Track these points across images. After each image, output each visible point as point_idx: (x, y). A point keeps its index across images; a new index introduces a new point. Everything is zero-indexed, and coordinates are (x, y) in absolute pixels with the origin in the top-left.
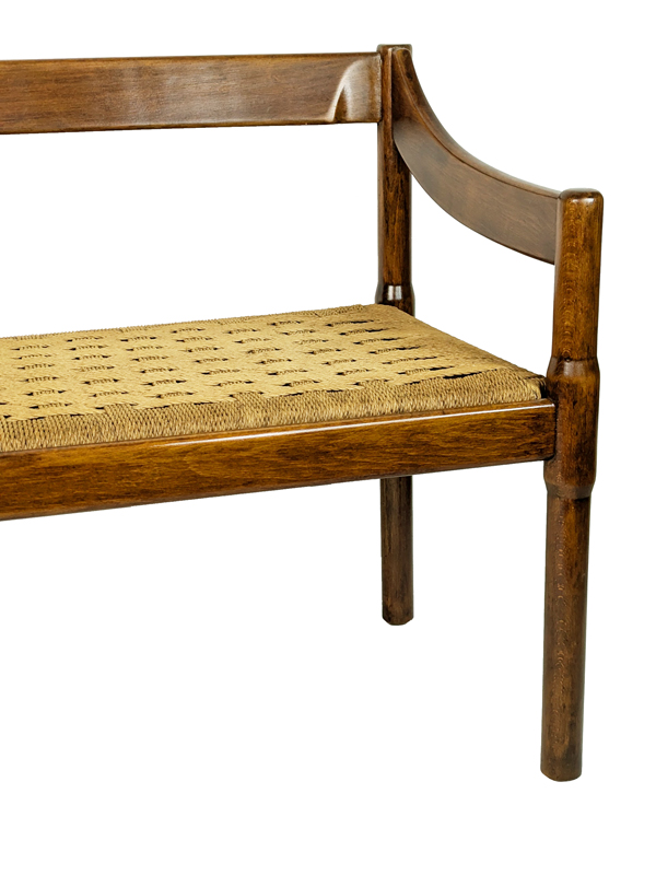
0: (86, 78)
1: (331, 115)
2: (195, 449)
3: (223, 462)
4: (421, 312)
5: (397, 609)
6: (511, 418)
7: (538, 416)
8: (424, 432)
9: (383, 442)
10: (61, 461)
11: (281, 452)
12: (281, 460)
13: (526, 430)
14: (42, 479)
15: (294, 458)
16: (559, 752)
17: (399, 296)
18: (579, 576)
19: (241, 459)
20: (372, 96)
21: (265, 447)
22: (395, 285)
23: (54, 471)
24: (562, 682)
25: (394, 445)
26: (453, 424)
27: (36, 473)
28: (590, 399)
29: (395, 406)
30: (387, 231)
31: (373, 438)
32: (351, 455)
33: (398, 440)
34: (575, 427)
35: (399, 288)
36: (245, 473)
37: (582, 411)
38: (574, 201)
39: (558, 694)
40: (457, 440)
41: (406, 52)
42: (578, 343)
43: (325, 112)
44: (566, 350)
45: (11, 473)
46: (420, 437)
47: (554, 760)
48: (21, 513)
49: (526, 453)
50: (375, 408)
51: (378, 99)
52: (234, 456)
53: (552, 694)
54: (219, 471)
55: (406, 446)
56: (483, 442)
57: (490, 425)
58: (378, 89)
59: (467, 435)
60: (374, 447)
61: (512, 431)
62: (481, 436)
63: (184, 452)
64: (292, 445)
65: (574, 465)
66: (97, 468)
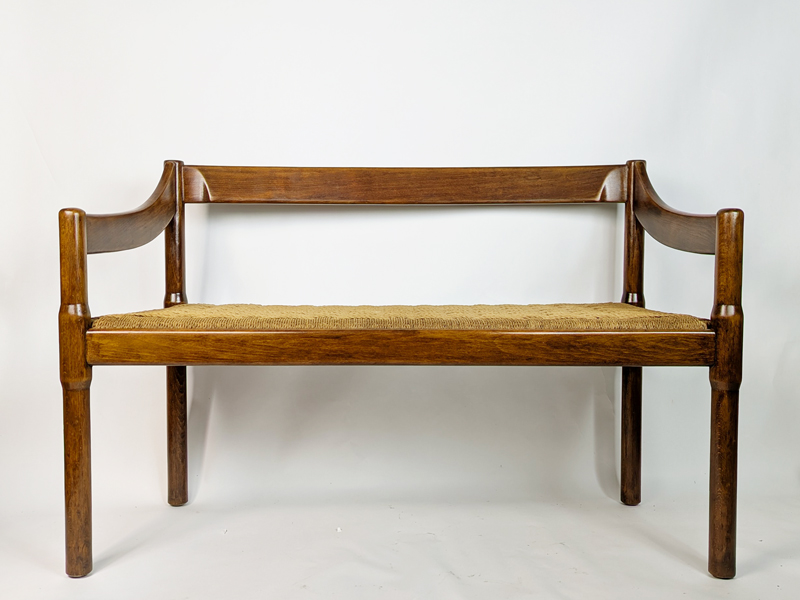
0: (467, 177)
1: (598, 198)
2: (500, 337)
3: (515, 345)
4: (647, 306)
5: (630, 493)
6: (687, 337)
7: (705, 337)
8: (633, 340)
9: (608, 344)
10: (430, 335)
11: (548, 343)
12: (548, 348)
13: (696, 346)
14: (419, 344)
15: (556, 348)
16: (720, 557)
17: (636, 300)
18: (731, 440)
19: (526, 344)
20: (622, 188)
21: (539, 339)
22: (633, 293)
23: (426, 340)
24: (722, 509)
25: (615, 346)
26: (651, 337)
27: (416, 340)
28: (737, 329)
29: (617, 326)
30: (629, 262)
31: (603, 340)
32: (589, 349)
33: (618, 343)
34: (727, 345)
35: (635, 295)
36: (527, 353)
37: (731, 335)
38: (726, 214)
39: (719, 517)
40: (654, 347)
41: (642, 164)
42: (729, 295)
43: (596, 195)
44: (722, 299)
45: (404, 339)
46: (631, 343)
47: (716, 562)
48: (407, 362)
49: (697, 359)
50: (606, 326)
51: (626, 189)
52: (522, 342)
53: (715, 517)
54: (513, 350)
55: (622, 347)
56: (669, 350)
57: (674, 341)
58: (625, 184)
59: (659, 344)
60: (603, 346)
61: (688, 345)
62: (668, 346)
63: (494, 338)
64: (555, 340)
65: (726, 369)
66: (448, 341)
